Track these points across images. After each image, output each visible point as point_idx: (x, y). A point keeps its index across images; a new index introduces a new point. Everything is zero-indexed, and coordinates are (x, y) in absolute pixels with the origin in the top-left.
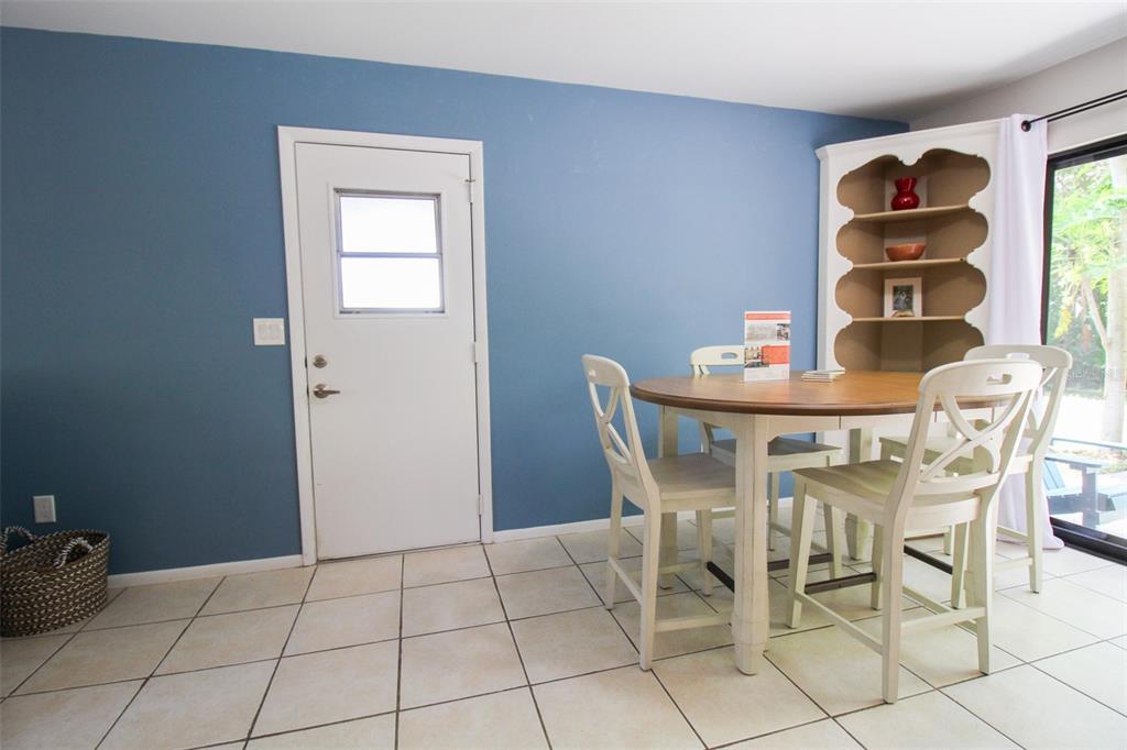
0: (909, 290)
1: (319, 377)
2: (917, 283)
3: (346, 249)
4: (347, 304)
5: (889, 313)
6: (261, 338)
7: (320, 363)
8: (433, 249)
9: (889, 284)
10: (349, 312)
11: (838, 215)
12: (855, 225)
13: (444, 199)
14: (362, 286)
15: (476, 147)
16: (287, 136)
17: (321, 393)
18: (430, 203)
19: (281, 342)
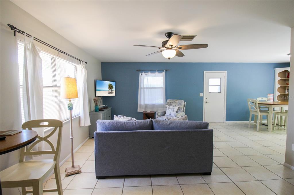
1: (207, 100)
3: (209, 85)
4: (210, 91)
5: (286, 93)
6: (200, 96)
7: (206, 99)
8: (220, 85)
10: (209, 92)
11: (278, 78)
12: (281, 79)
13: (222, 79)
15: (226, 72)
16: (205, 72)
17: (206, 102)
18: (220, 79)
19: (202, 96)
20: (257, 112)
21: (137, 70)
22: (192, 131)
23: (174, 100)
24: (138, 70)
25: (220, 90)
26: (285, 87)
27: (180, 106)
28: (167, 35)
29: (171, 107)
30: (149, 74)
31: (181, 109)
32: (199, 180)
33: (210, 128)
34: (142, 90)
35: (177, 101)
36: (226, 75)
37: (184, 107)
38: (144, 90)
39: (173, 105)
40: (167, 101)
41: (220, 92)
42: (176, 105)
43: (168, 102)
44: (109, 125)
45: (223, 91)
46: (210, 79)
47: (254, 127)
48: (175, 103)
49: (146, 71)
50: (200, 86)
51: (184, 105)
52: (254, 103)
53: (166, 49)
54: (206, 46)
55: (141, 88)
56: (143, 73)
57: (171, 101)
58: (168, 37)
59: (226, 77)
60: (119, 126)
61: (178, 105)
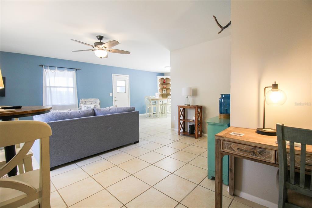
0: (165, 90)
1: (115, 99)
2: (166, 90)
3: (117, 86)
4: (118, 91)
5: (163, 93)
6: (110, 95)
8: (124, 86)
9: (163, 90)
11: (159, 83)
12: (161, 84)
13: (126, 81)
14: (119, 90)
15: (129, 76)
16: (113, 74)
17: (115, 101)
18: (124, 81)
19: (112, 95)
20: (151, 105)
21: (39, 65)
22: (126, 113)
23: (89, 99)
24: (41, 66)
25: (125, 90)
26: (163, 89)
27: (96, 104)
28: (98, 37)
29: (86, 106)
30: (57, 71)
31: (97, 107)
32: (134, 146)
33: (136, 111)
34: (48, 89)
35: (92, 100)
36: (129, 79)
37: (99, 105)
38: (50, 89)
39: (88, 104)
40: (81, 100)
41: (125, 92)
42: (91, 104)
43: (82, 102)
44: (52, 116)
45: (127, 92)
46: (118, 81)
47: (150, 116)
48: (90, 101)
49: (52, 67)
50: (110, 87)
51: (99, 103)
52: (149, 99)
53: (98, 49)
54: (128, 53)
55: (46, 87)
56: (48, 69)
57: (85, 100)
58: (99, 39)
59: (129, 80)
60: (64, 115)
61: (94, 103)
